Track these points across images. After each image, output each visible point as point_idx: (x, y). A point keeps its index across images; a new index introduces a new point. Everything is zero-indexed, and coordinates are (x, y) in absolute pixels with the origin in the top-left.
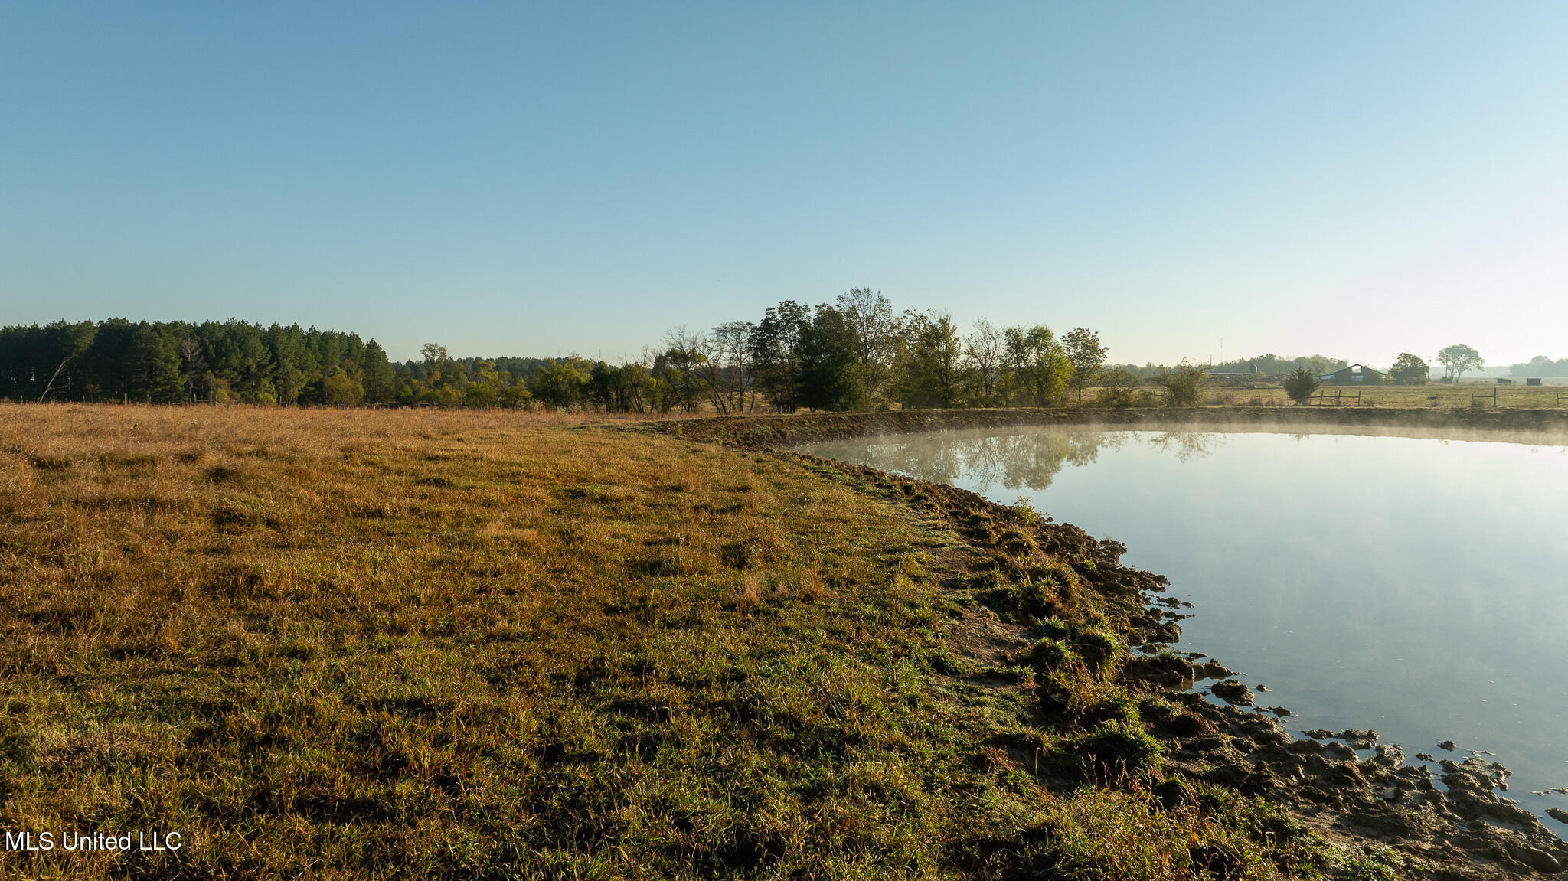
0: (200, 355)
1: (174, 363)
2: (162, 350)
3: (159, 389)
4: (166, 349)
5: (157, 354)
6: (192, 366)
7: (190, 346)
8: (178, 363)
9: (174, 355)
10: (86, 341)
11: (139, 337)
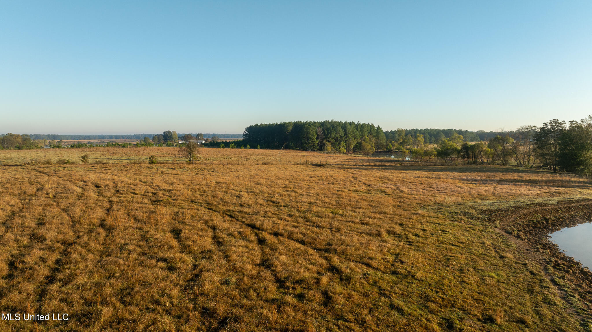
0: (322, 133)
1: (314, 136)
2: (311, 132)
3: (310, 145)
4: (313, 131)
5: (310, 133)
6: (320, 137)
7: (320, 130)
8: (316, 136)
9: (314, 133)
10: (290, 129)
11: (305, 128)
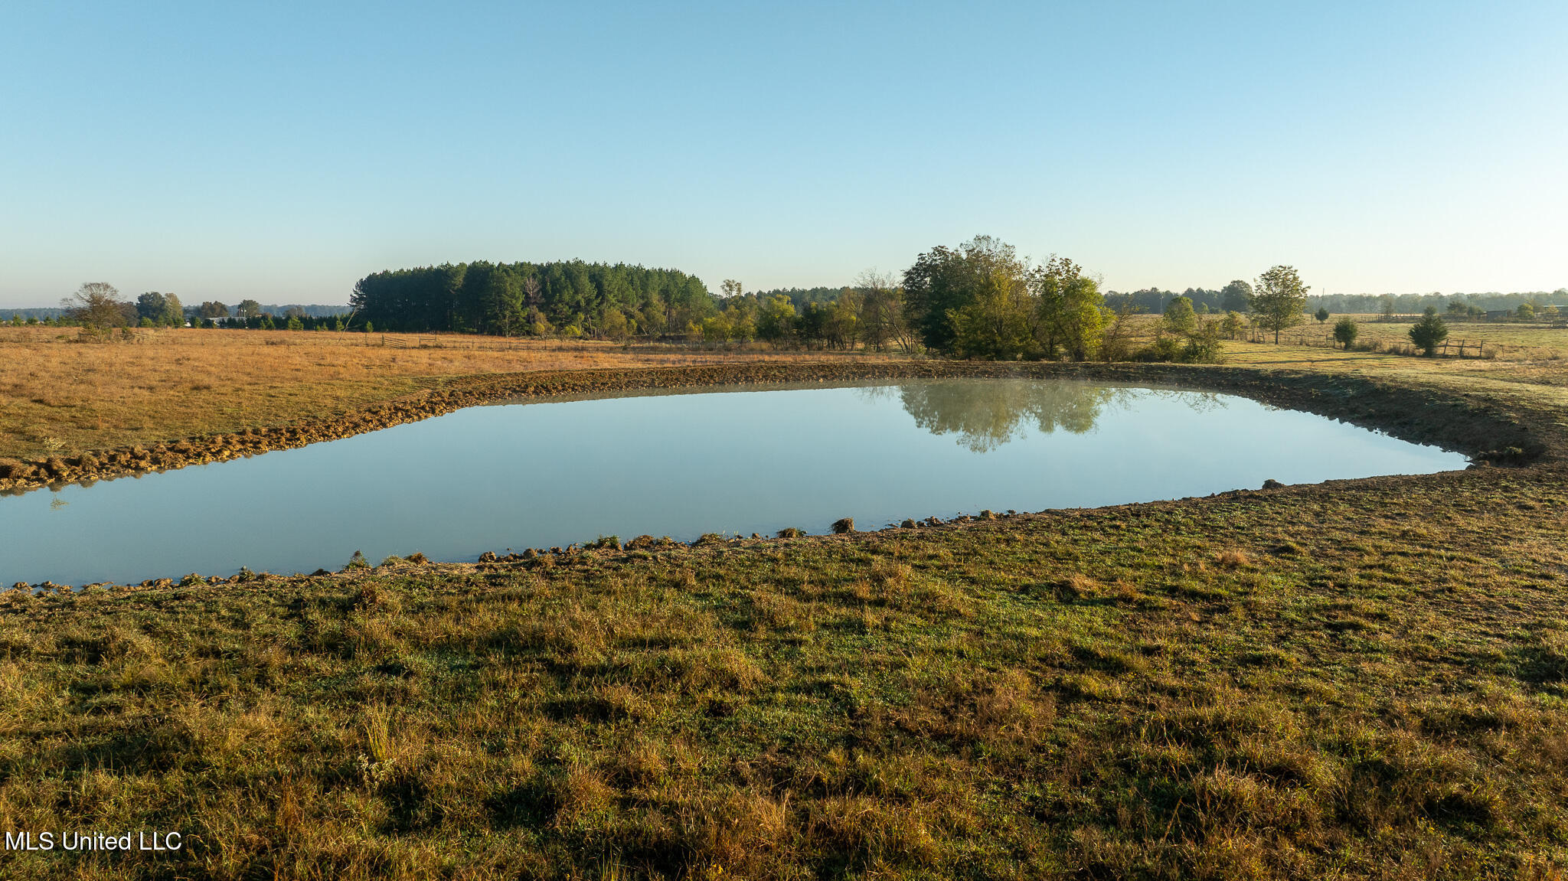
0: (538, 292)
1: (517, 299)
2: (509, 288)
3: (506, 321)
4: (512, 285)
5: (505, 292)
6: (533, 302)
7: (532, 285)
8: (521, 299)
9: (518, 292)
10: (460, 280)
11: (491, 276)
